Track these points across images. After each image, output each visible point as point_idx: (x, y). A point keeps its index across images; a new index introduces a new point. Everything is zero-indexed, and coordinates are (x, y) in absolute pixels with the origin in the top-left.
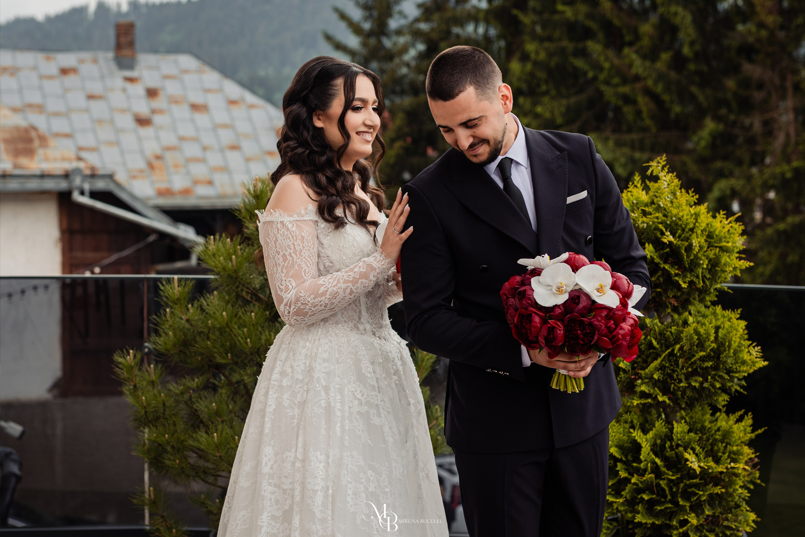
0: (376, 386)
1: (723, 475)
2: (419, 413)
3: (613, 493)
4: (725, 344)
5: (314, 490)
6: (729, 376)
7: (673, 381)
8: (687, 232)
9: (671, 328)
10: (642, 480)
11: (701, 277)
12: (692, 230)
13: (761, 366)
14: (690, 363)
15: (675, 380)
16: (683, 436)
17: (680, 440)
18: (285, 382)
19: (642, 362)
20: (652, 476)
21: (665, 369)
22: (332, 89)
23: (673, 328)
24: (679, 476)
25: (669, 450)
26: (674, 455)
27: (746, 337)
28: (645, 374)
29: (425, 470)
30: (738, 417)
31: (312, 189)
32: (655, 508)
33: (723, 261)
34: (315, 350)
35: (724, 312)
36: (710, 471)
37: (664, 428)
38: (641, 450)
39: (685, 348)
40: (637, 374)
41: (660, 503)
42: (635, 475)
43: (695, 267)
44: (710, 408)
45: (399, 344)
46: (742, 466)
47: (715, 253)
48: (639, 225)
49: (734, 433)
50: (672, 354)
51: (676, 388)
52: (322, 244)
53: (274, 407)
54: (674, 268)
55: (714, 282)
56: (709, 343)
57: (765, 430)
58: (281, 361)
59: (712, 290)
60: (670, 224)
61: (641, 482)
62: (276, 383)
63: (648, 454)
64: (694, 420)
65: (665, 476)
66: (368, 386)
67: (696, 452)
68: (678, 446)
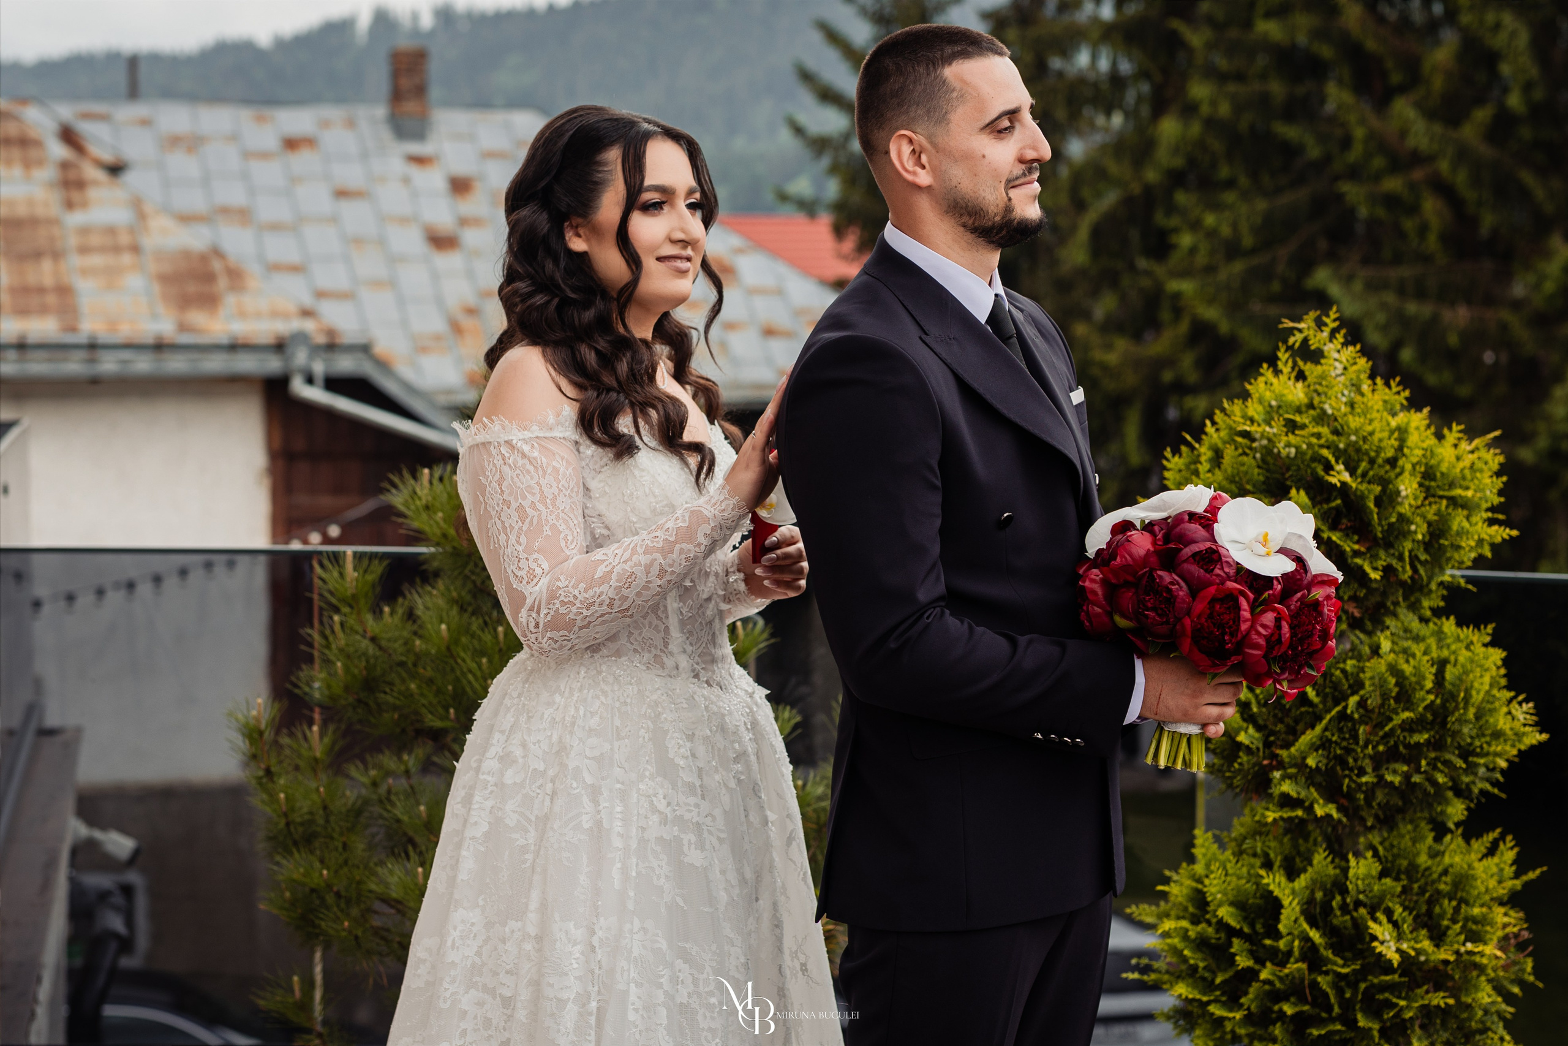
0: (698, 783)
1: (1450, 967)
2: (790, 840)
3: (1224, 999)
4: (1459, 695)
5: (559, 1000)
6: (1466, 761)
7: (1347, 772)
8: (1380, 466)
9: (1344, 662)
10: (1281, 974)
11: (1407, 559)
12: (1392, 462)
13: (1534, 742)
14: (1381, 733)
15: (1351, 770)
16: (1369, 885)
17: (1364, 892)
18: (510, 778)
19: (1287, 733)
20: (1303, 966)
21: (1330, 746)
22: (599, 172)
23: (1349, 662)
24: (1358, 967)
25: (1338, 913)
26: (1349, 924)
27: (1503, 682)
28: (1290, 756)
29: (799, 954)
30: (1488, 845)
31: (566, 376)
32: (1308, 1031)
33: (1455, 527)
34: (572, 711)
35: (1459, 630)
36: (1422, 958)
37: (1331, 867)
38: (1280, 913)
39: (1369, 702)
40: (1275, 756)
41: (1320, 1022)
42: (1268, 964)
43: (1397, 537)
44: (1430, 826)
45: (751, 696)
46: (1490, 949)
47: (1439, 510)
48: (1279, 452)
49: (1476, 879)
50: (1343, 716)
51: (1353, 786)
52: (588, 489)
53: (485, 827)
54: (1351, 540)
55: (1437, 570)
56: (1422, 693)
57: (1542, 873)
58: (502, 732)
59: (1433, 586)
60: (1345, 450)
61: (1280, 979)
62: (490, 778)
63: (1296, 921)
64: (1395, 851)
65: (1329, 967)
66: (680, 785)
67: (1395, 918)
68: (1358, 904)
